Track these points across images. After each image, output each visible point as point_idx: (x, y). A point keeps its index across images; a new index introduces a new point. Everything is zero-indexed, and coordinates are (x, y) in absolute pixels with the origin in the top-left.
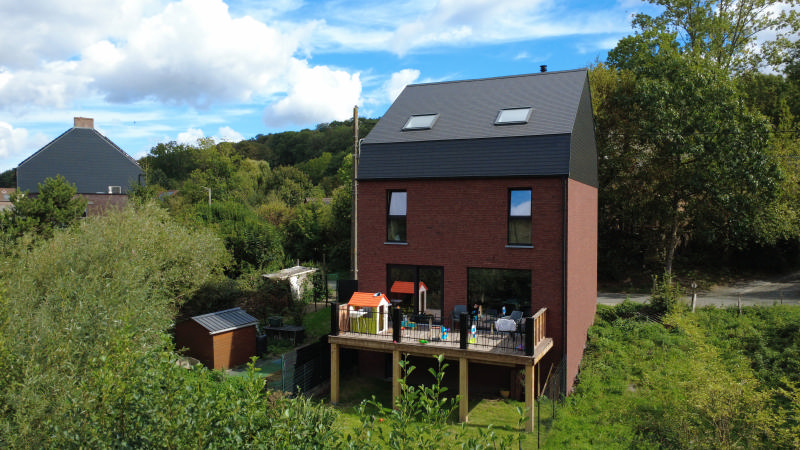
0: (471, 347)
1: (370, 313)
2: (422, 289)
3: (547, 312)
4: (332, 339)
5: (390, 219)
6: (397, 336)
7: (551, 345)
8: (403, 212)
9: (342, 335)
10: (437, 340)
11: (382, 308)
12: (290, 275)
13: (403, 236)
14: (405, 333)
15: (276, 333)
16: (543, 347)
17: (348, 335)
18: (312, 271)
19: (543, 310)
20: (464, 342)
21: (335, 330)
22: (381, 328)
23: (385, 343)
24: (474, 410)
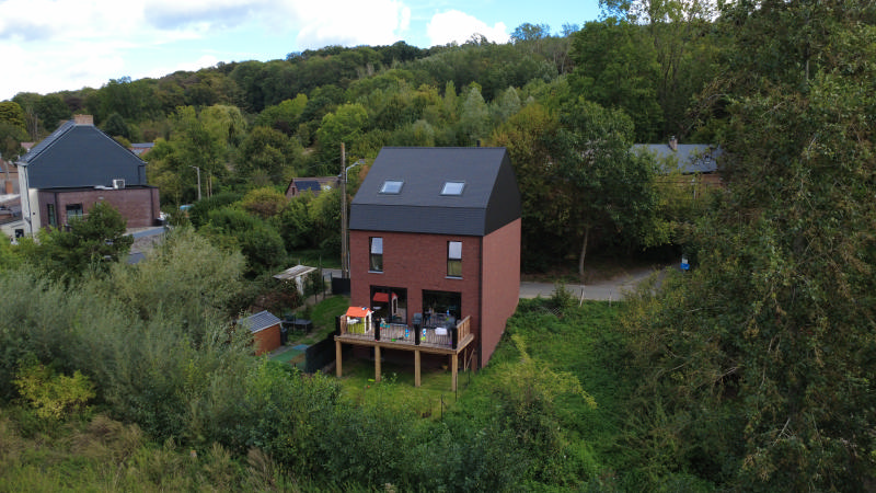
1: (360, 321)
2: (395, 298)
3: (471, 318)
4: (336, 338)
5: (371, 255)
6: (377, 336)
7: (472, 339)
8: (381, 252)
9: (343, 336)
11: (367, 317)
12: (295, 275)
13: (381, 268)
14: (383, 334)
15: (292, 325)
16: (465, 340)
17: (346, 336)
18: (311, 270)
19: (468, 318)
20: (417, 339)
21: (338, 332)
22: (367, 329)
23: (370, 341)
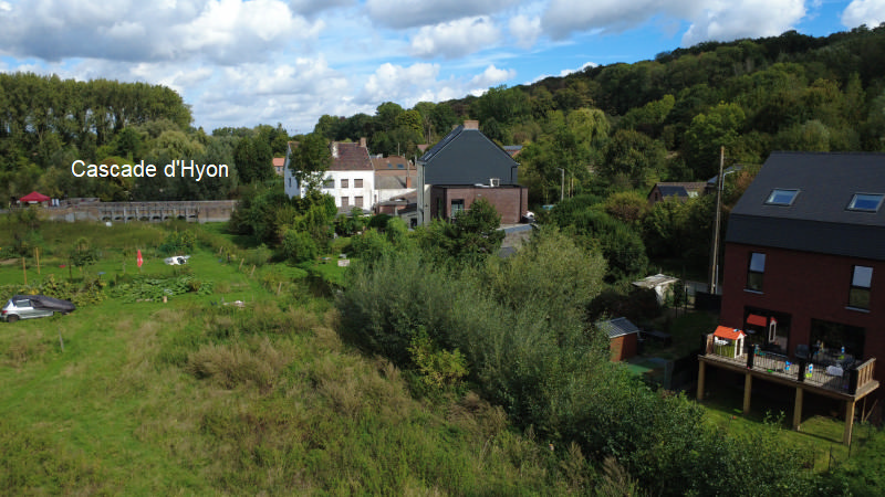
0: (806, 381)
1: (730, 344)
2: (773, 323)
3: (876, 362)
4: (700, 358)
5: (749, 272)
6: (750, 363)
7: (877, 386)
8: (761, 269)
9: (708, 356)
10: (780, 371)
11: (739, 341)
12: (656, 284)
14: (757, 360)
15: (650, 336)
16: (866, 387)
17: (712, 357)
18: (672, 281)
19: (872, 360)
20: (801, 374)
21: (703, 352)
22: (738, 353)
23: (741, 367)
24: (806, 423)
